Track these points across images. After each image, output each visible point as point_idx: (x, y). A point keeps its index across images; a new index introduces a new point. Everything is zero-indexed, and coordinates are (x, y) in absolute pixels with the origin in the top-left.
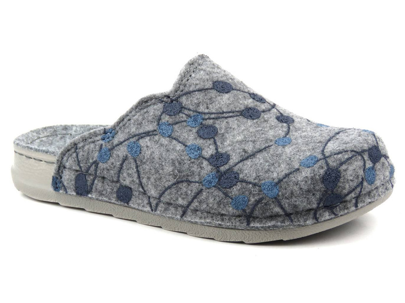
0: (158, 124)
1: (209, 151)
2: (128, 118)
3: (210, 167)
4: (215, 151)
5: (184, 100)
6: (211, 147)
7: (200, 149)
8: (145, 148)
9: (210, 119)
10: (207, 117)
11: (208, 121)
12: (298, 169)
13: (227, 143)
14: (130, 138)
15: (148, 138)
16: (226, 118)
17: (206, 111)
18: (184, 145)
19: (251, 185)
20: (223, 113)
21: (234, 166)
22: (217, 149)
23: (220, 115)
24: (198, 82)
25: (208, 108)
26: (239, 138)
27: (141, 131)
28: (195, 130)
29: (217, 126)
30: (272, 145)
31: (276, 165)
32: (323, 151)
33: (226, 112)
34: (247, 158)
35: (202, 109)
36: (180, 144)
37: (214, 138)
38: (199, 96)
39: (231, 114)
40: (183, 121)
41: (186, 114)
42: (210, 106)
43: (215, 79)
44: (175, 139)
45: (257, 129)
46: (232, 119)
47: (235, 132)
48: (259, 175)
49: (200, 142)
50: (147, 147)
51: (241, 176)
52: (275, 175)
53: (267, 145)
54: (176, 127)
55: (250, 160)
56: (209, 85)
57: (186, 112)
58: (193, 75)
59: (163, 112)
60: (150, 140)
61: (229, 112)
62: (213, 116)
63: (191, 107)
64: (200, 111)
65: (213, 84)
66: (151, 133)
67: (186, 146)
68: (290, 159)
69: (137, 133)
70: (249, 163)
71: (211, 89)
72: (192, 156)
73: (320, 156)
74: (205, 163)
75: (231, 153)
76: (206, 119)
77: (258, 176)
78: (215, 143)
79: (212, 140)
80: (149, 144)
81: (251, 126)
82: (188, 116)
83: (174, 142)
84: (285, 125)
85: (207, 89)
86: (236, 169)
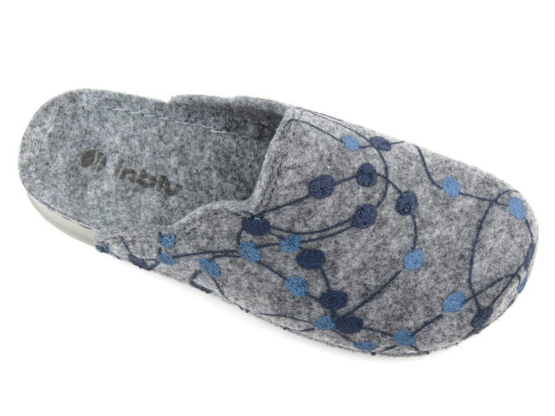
0: (239, 243)
1: (318, 288)
2: (191, 227)
3: (322, 310)
4: (326, 288)
5: (270, 217)
6: (319, 281)
7: (305, 284)
8: (226, 272)
9: (311, 240)
10: (307, 237)
11: (310, 243)
12: (441, 316)
13: (341, 274)
14: (201, 253)
15: (228, 259)
16: (333, 235)
17: (305, 229)
18: (281, 277)
19: (379, 334)
20: (329, 229)
21: (354, 310)
22: (328, 284)
23: (325, 232)
24: (287, 191)
25: (306, 225)
26: (356, 264)
27: (215, 248)
28: (293, 257)
29: (323, 249)
30: (400, 271)
31: (411, 309)
32: (469, 280)
33: (332, 227)
34: (371, 298)
35: (299, 227)
36: (275, 275)
37: (321, 268)
38: (292, 211)
39: (339, 228)
40: (273, 244)
41: (277, 236)
42: (310, 223)
43: (310, 179)
44: (266, 266)
45: (376, 243)
46: (341, 235)
47: (349, 255)
48: (389, 322)
49: (303, 273)
50: (229, 270)
51: (366, 323)
52: (411, 324)
53: (393, 272)
54: (265, 250)
55: (375, 301)
56: (303, 191)
57: (276, 232)
58: (279, 182)
59: (242, 229)
60: (231, 262)
61: (336, 226)
62: (314, 236)
63: (283, 227)
64: (297, 230)
65: (309, 188)
66: (230, 254)
67: (285, 278)
68: (428, 299)
69: (210, 248)
70: (374, 304)
71: (307, 197)
72: (295, 293)
73: (468, 293)
74: (315, 305)
75: (348, 290)
76: (306, 242)
77: (389, 325)
78: (324, 276)
79: (319, 271)
80: (230, 267)
81: (368, 240)
82: (280, 237)
83: (267, 271)
84: (409, 217)
85: (301, 199)
86: (358, 313)
